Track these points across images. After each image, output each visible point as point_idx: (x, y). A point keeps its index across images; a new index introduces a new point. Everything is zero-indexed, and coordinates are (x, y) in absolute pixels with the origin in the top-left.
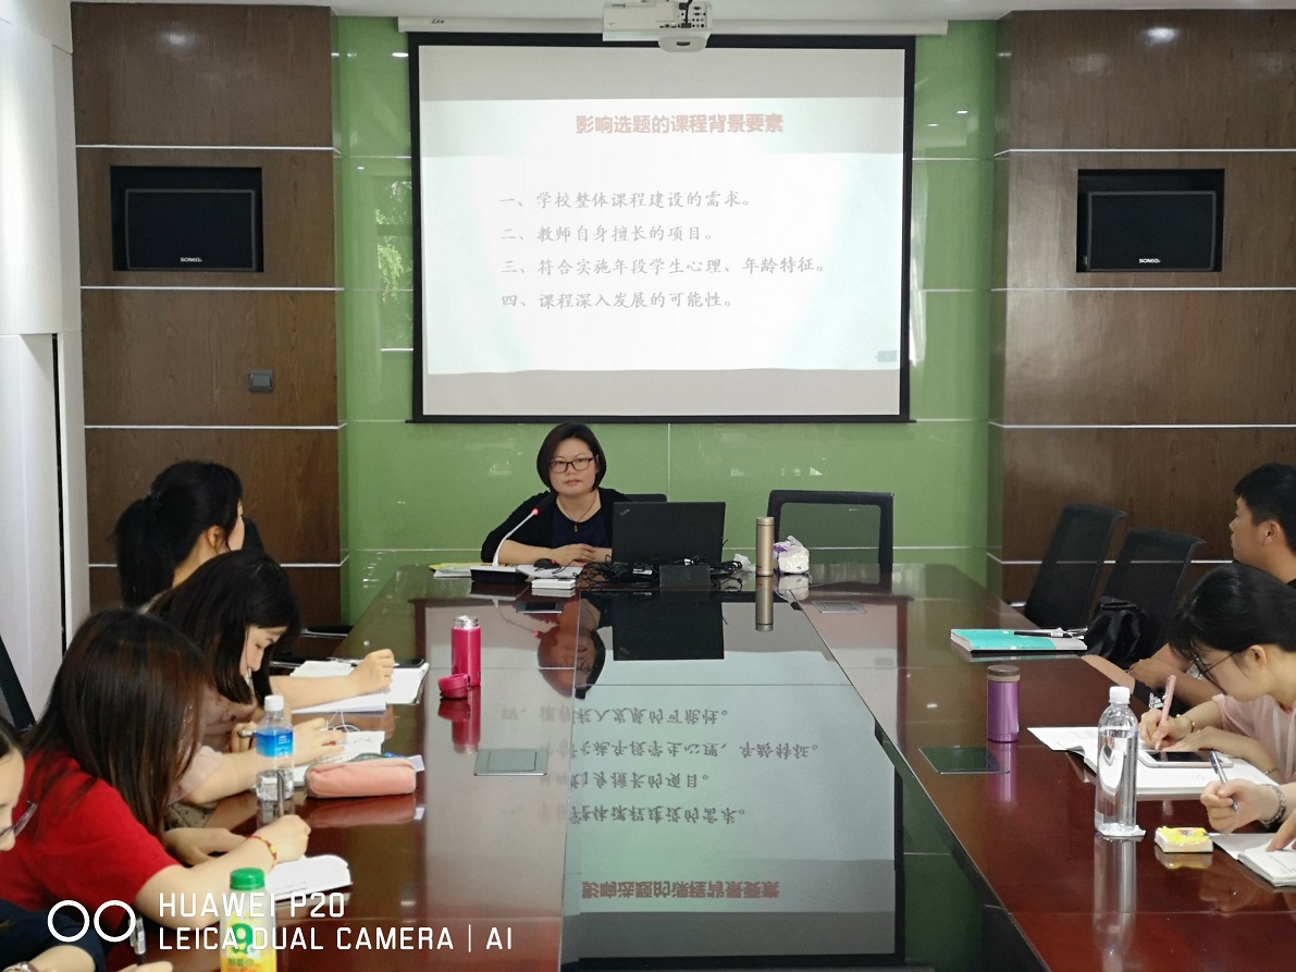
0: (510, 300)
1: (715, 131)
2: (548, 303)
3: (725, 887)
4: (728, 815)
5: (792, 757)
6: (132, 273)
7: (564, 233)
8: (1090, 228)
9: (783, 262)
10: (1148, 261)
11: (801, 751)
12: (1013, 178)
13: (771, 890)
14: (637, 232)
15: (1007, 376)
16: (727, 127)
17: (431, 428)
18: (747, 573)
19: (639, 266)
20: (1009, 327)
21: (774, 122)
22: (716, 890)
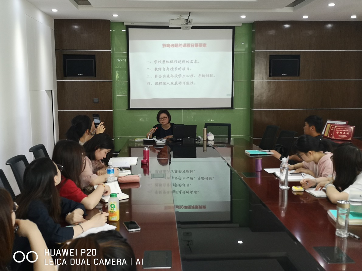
0: (149, 83)
1: (192, 47)
2: (157, 84)
3: (195, 206)
4: (195, 192)
5: (209, 180)
6: (68, 77)
7: (160, 69)
8: (272, 67)
9: (207, 75)
10: (284, 74)
11: (210, 178)
12: (256, 57)
13: (204, 207)
14: (175, 69)
15: (254, 99)
16: (195, 46)
17: (132, 111)
18: (201, 140)
19: (176, 76)
20: (255, 89)
21: (205, 45)
22: (193, 207)
